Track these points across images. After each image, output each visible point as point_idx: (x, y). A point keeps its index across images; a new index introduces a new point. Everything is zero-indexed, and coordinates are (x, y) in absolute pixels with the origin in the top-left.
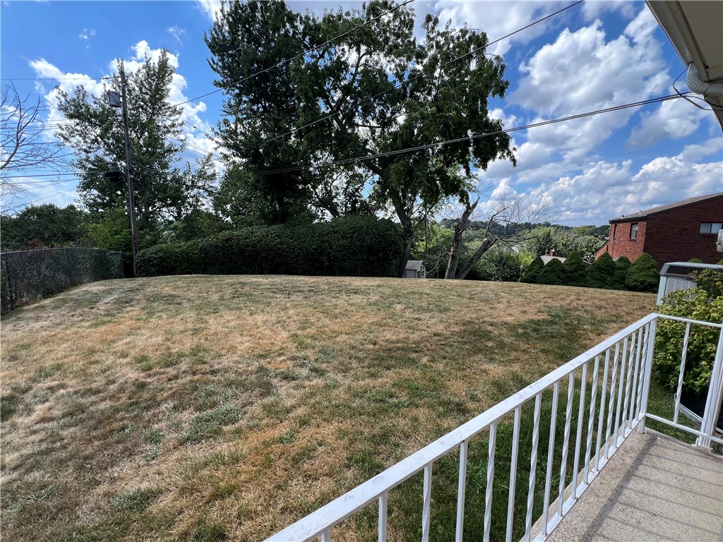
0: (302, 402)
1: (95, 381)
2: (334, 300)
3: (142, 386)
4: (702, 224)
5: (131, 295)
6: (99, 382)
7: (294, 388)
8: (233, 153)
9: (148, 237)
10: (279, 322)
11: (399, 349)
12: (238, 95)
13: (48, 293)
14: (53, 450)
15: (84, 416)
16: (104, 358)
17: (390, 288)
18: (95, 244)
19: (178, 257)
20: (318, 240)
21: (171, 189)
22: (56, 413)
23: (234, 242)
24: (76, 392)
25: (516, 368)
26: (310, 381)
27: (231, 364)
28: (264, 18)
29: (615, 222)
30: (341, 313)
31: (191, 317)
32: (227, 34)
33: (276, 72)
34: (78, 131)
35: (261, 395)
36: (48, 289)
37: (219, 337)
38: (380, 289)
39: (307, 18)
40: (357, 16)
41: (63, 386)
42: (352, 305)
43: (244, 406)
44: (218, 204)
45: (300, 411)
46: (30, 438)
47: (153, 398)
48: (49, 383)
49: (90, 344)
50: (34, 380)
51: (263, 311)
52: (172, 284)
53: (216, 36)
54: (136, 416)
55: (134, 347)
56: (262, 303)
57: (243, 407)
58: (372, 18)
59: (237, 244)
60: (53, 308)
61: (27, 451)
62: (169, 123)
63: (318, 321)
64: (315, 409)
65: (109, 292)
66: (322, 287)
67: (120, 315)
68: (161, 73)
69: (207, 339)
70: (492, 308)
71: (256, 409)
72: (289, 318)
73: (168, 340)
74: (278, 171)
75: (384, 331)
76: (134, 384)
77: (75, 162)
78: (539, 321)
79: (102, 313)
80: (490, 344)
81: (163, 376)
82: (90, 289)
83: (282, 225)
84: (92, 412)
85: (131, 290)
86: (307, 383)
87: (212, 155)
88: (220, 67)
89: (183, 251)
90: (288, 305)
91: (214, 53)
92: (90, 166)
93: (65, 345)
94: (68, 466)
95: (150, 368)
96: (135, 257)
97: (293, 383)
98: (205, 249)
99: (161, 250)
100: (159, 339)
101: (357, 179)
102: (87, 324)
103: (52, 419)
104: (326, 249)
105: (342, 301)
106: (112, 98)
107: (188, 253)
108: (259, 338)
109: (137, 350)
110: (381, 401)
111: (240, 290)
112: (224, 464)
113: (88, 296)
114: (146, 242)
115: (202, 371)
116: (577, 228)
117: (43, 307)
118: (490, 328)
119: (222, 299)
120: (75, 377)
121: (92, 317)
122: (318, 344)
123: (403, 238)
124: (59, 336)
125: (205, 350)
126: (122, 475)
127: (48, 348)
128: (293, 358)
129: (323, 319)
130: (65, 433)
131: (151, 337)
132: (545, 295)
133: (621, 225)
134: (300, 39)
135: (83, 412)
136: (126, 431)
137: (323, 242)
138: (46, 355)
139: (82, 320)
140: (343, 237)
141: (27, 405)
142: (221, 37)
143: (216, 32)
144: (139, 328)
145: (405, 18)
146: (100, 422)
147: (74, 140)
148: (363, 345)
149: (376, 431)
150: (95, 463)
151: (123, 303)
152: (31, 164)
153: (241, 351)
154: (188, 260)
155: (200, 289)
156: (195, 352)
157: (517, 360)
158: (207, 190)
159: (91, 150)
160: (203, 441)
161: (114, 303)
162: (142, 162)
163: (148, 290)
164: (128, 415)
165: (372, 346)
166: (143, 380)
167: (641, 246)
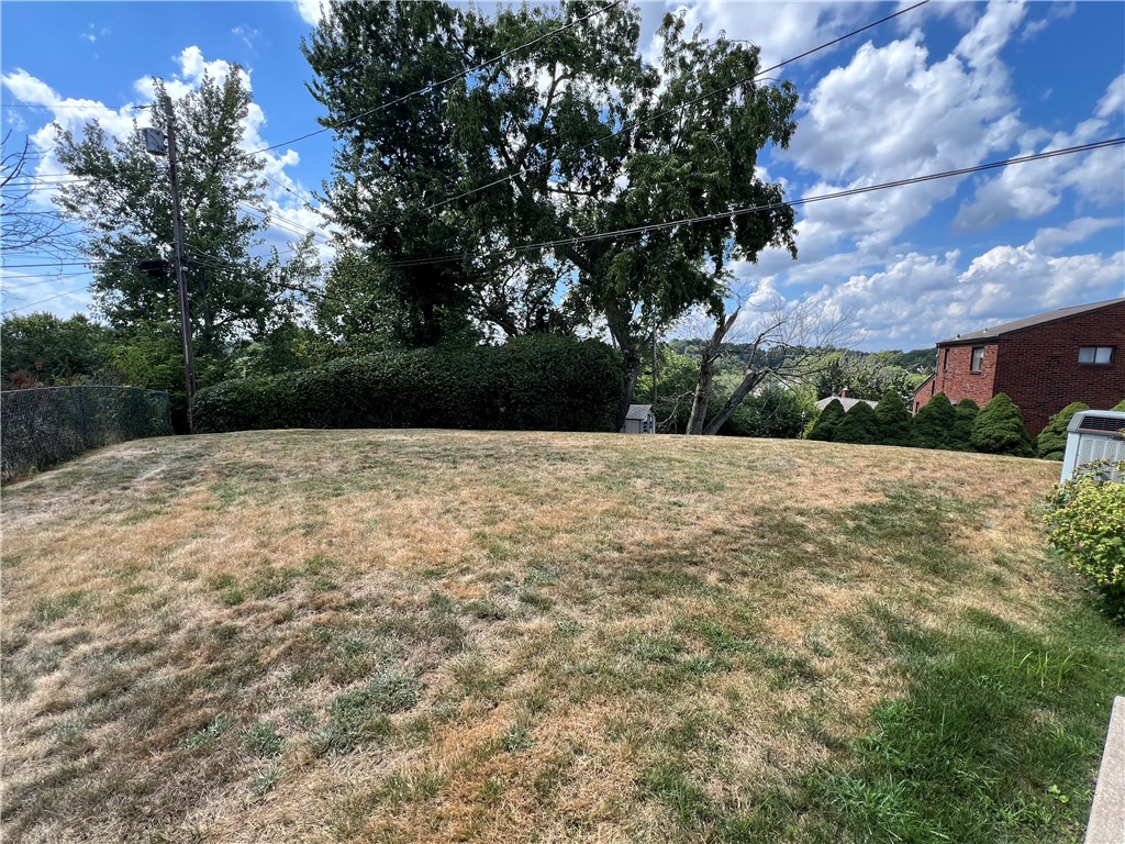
0: (525, 664)
1: (143, 627)
2: (530, 471)
3: (229, 635)
4: (1081, 349)
5: (190, 465)
6: (148, 630)
7: (502, 635)
8: (352, 232)
9: (212, 368)
10: (448, 511)
11: (664, 558)
12: (359, 140)
13: (47, 464)
14: (74, 774)
15: (128, 698)
16: (155, 581)
17: (616, 451)
18: (124, 379)
19: (262, 400)
20: (490, 373)
21: (249, 289)
22: (76, 692)
23: (355, 376)
24: (109, 650)
25: (868, 590)
26: (527, 620)
27: (383, 591)
28: (402, 15)
29: (946, 346)
30: (547, 495)
31: (296, 503)
32: (339, 41)
33: (420, 102)
34: (93, 195)
35: (446, 650)
36: (46, 456)
37: (351, 539)
38: (601, 453)
39: (470, 16)
40: (551, 16)
41: (83, 637)
42: (562, 480)
43: (420, 672)
44: (324, 314)
45: (526, 682)
46: (29, 747)
47: (252, 661)
48: (57, 631)
49: (127, 555)
50: (30, 627)
51: (417, 492)
52: (256, 445)
53: (321, 43)
54: (226, 698)
55: (206, 559)
56: (414, 478)
57: (418, 675)
58: (575, 19)
59: (360, 379)
60: (58, 489)
61: (23, 778)
62: (241, 183)
63: (514, 509)
64: (551, 677)
65: (152, 460)
66: (505, 449)
67: (175, 500)
68: (229, 103)
69: (330, 544)
70: (790, 484)
71: (442, 679)
72: (463, 503)
73: (263, 545)
74: (423, 261)
75: (627, 525)
76: (214, 631)
77: (87, 246)
78: (874, 506)
79: (144, 496)
80: (810, 548)
81: (265, 614)
82: (119, 455)
83: (432, 349)
84: (144, 690)
85: (189, 457)
86: (522, 625)
87: (313, 235)
88: (328, 94)
89: (271, 391)
90: (458, 480)
91: (317, 71)
92: (112, 250)
93: (82, 558)
94: (106, 809)
95: (240, 600)
96: (191, 401)
97: (499, 626)
98: (306, 388)
99: (235, 389)
100: (248, 544)
101: (544, 276)
102: (119, 517)
103: (67, 707)
104: (503, 387)
105: (544, 473)
106: (150, 140)
107: (279, 394)
108: (421, 541)
109: (212, 564)
110: (662, 659)
111: (371, 454)
112: (409, 800)
113: (116, 467)
114: (209, 376)
115: (333, 605)
116: (876, 354)
117: (39, 487)
118: (799, 519)
119: (343, 471)
120: (104, 619)
121: (127, 504)
122: (524, 550)
123: (623, 370)
124: (70, 540)
125: (330, 563)
126: (214, 829)
127: (54, 564)
128: (488, 578)
129: (520, 505)
130: (94, 736)
131: (233, 540)
132: (866, 463)
133: (956, 350)
134: (458, 50)
135: (125, 689)
136: (212, 729)
137: (499, 376)
138: (50, 577)
139: (109, 511)
140: (529, 369)
141: (19, 679)
142: (330, 45)
143: (322, 37)
144: (210, 524)
145: (625, 22)
146: (160, 711)
147: (86, 209)
148: (600, 551)
149: (674, 721)
150: (158, 802)
151: (178, 478)
152: (14, 248)
153: (394, 564)
154: (278, 405)
155: (306, 454)
156: (315, 566)
157: (863, 577)
158: (305, 291)
159: (115, 225)
160: (359, 748)
161: (162, 479)
162: (200, 246)
163: (218, 456)
164: (210, 695)
165: (616, 555)
166: (227, 623)
167: (989, 382)
